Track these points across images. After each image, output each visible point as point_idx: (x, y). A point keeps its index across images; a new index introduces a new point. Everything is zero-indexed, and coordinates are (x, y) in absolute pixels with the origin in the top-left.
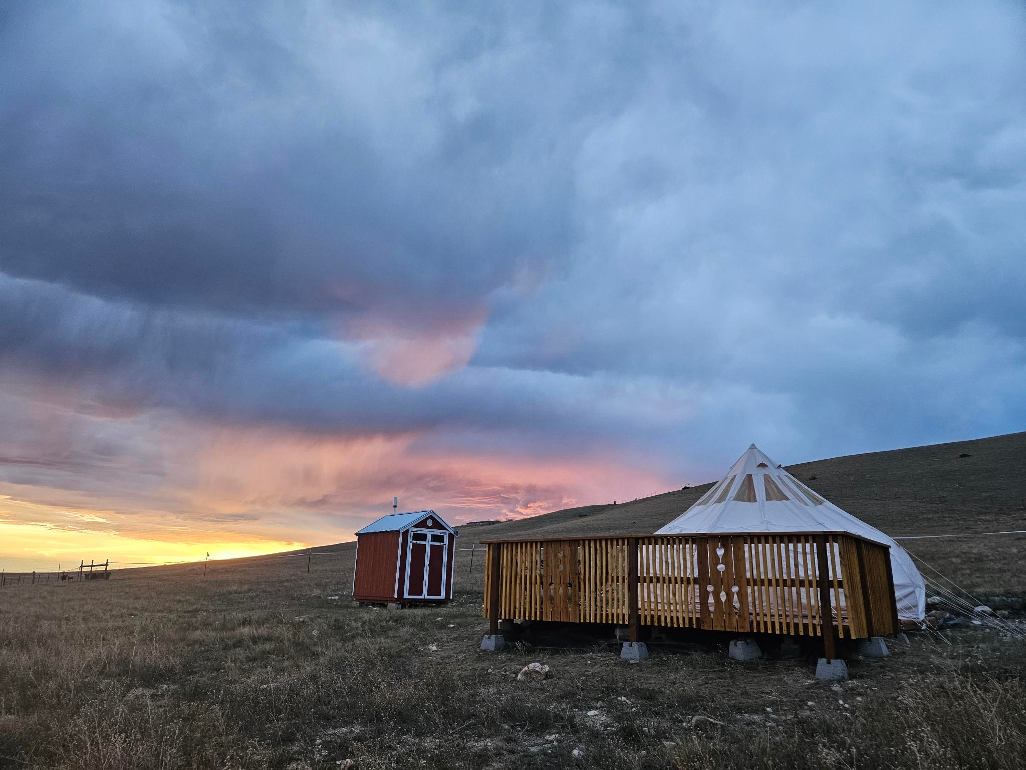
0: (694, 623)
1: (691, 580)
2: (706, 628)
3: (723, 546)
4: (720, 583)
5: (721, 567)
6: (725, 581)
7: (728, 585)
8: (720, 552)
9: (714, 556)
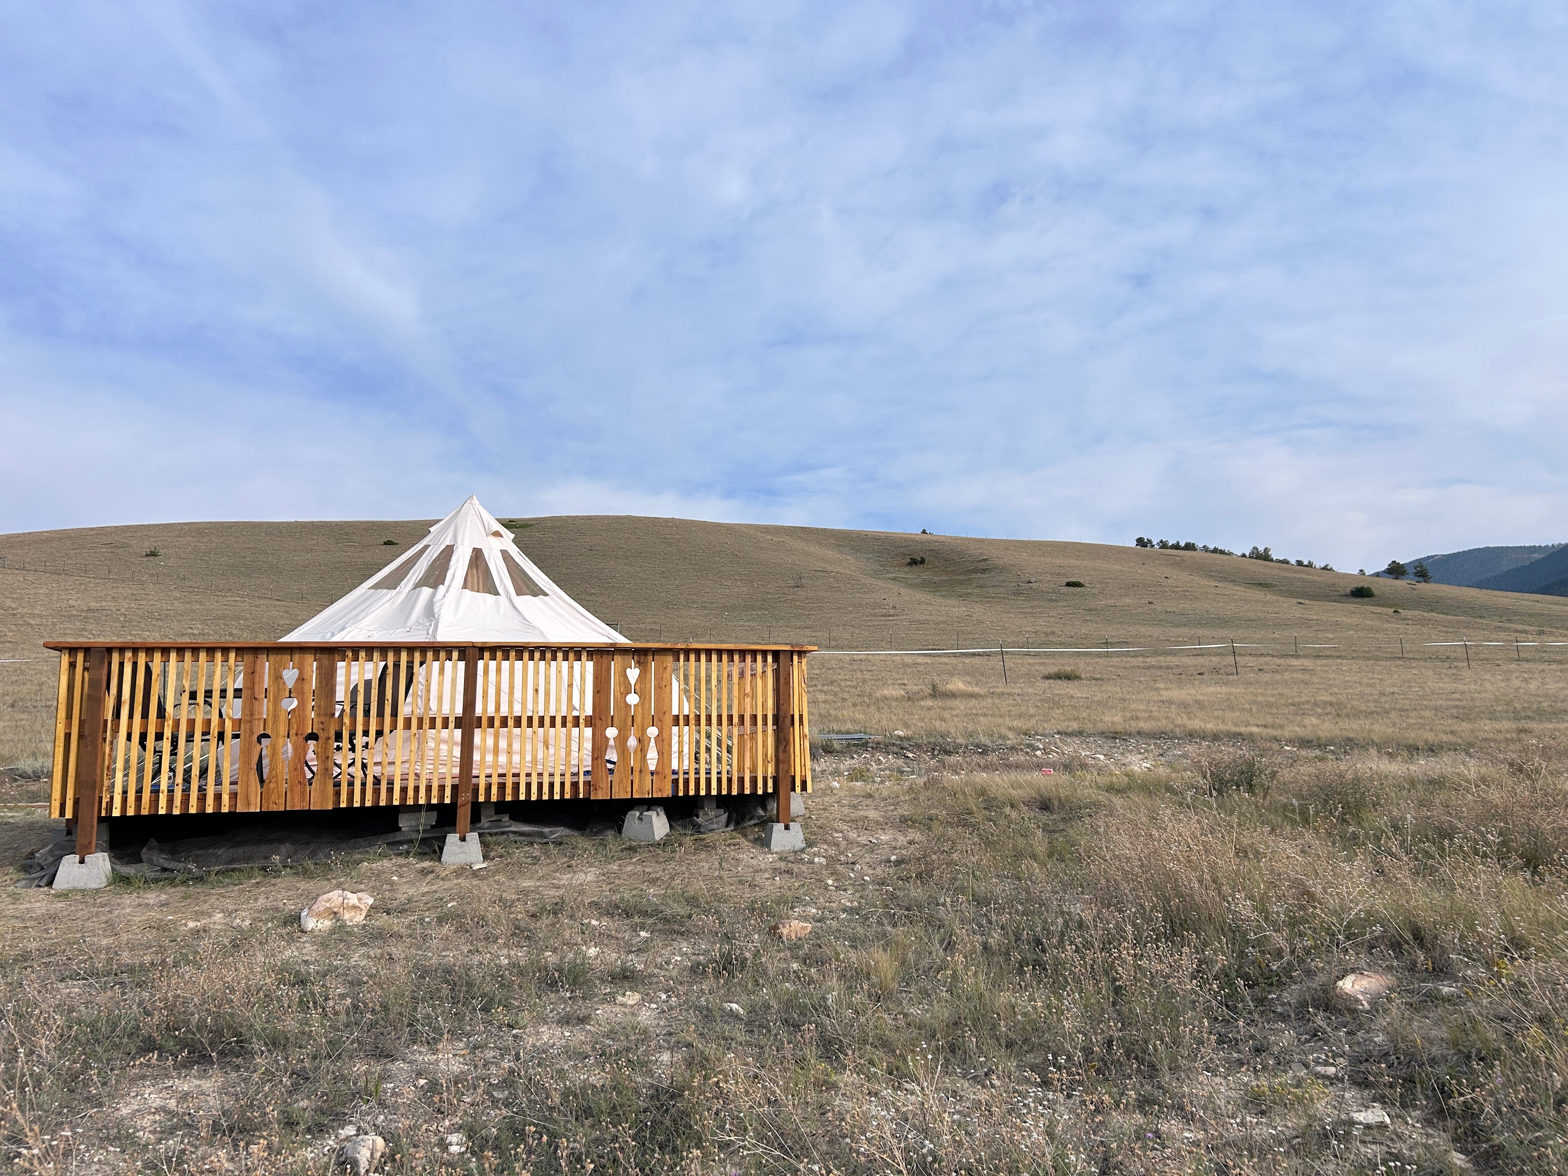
0: (581, 790)
1: (581, 721)
2: (600, 797)
3: (639, 663)
4: (630, 723)
5: (633, 699)
6: (638, 720)
7: (643, 727)
8: (633, 674)
9: (622, 679)
